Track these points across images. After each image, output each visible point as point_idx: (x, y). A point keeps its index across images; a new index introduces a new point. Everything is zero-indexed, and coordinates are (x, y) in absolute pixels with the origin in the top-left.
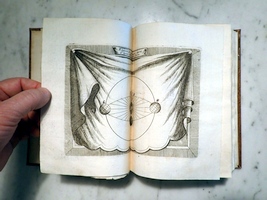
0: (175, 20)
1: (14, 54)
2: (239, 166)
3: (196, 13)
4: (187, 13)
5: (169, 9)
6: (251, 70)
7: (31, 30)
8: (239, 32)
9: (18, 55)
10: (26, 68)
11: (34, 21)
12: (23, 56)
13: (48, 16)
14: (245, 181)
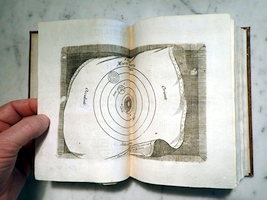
1: (8, 49)
2: (251, 174)
4: (193, 11)
5: (175, 6)
6: (261, 72)
7: (31, 33)
8: (248, 30)
9: (12, 51)
11: (30, 15)
12: (17, 51)
13: (45, 11)
14: (254, 193)
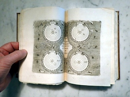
0: (86, 7)
1: (8, 24)
2: (119, 79)
3: (97, 4)
4: (92, 4)
5: (84, 2)
6: (125, 31)
8: (118, 12)
9: (10, 25)
10: (13, 31)
11: (17, 8)
12: (12, 25)
13: (24, 6)
14: (122, 86)
